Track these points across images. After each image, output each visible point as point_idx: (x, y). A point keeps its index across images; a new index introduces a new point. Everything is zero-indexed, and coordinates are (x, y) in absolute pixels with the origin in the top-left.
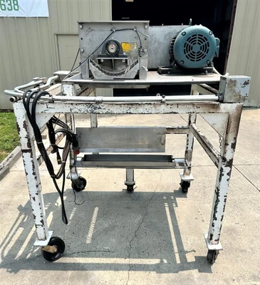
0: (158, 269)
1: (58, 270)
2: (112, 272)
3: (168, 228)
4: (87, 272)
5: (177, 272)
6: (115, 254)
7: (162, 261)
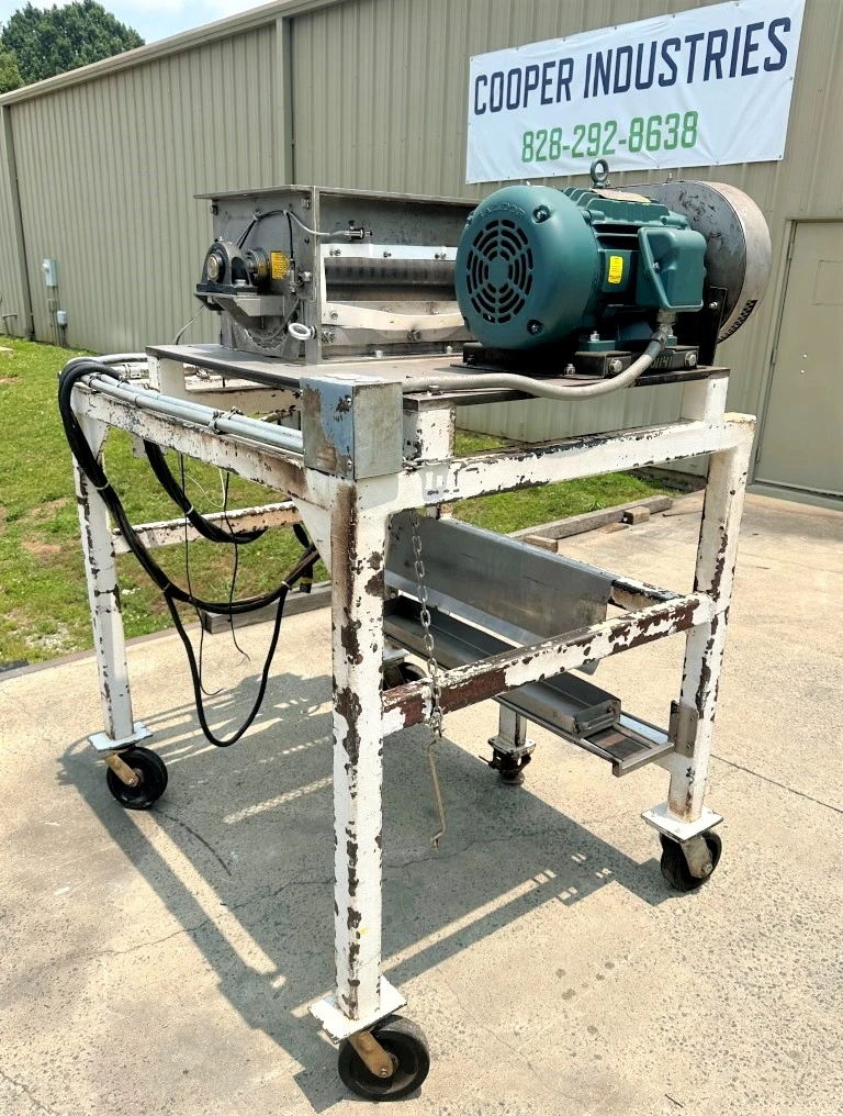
0: (235, 981)
1: (107, 827)
2: (159, 903)
3: (435, 928)
4: (131, 867)
5: (253, 1025)
6: (225, 879)
7: (271, 976)
